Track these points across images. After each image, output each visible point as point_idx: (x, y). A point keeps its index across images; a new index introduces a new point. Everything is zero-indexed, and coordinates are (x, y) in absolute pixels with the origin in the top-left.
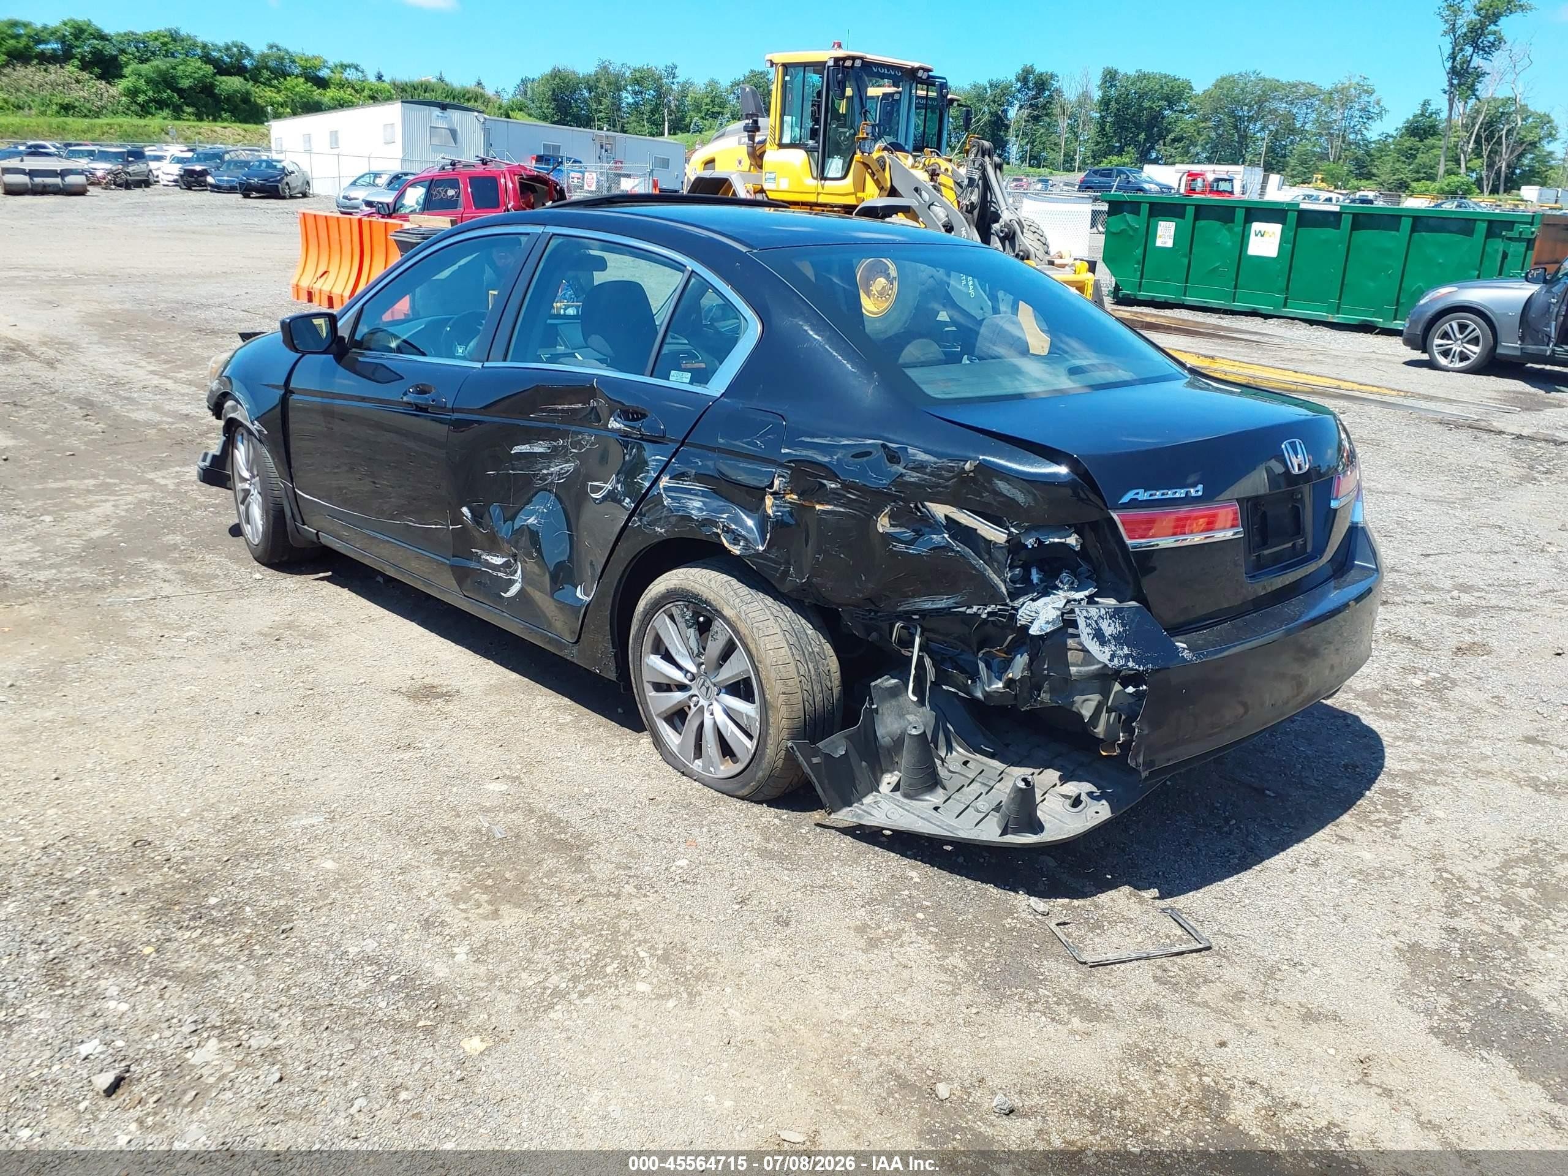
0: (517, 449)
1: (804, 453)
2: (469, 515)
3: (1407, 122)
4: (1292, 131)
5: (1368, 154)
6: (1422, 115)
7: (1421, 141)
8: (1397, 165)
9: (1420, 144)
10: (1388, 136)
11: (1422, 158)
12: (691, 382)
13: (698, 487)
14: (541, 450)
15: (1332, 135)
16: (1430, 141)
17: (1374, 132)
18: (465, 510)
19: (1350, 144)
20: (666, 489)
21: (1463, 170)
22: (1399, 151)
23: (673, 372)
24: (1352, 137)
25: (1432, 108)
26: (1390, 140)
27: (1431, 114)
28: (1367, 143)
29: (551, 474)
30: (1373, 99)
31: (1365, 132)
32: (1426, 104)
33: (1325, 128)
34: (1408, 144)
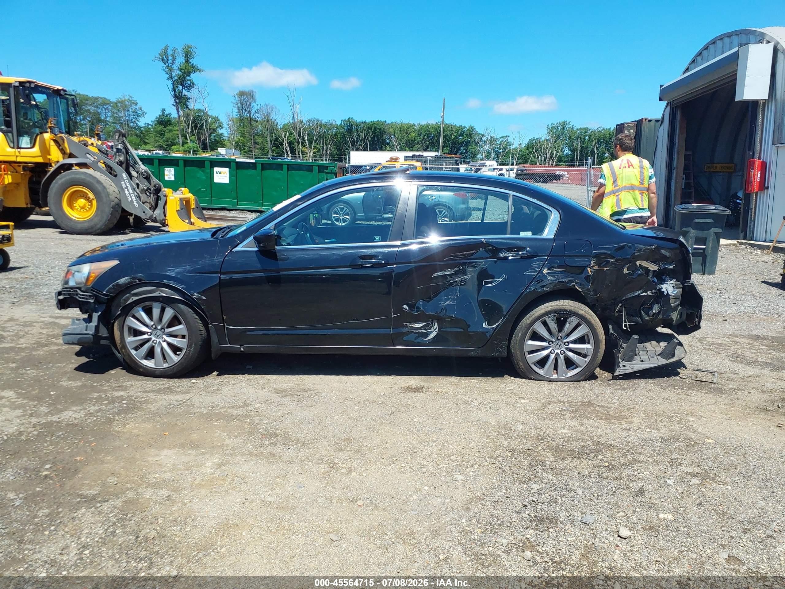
0: (435, 275)
1: (602, 251)
2: (407, 308)
3: (157, 118)
4: (100, 121)
5: (141, 132)
6: (163, 115)
7: (165, 127)
8: (157, 138)
9: (165, 129)
10: (148, 125)
11: (167, 135)
12: (532, 234)
13: (558, 270)
14: (449, 273)
15: (122, 123)
16: (169, 127)
17: (142, 122)
18: (405, 306)
19: (132, 128)
20: (547, 273)
21: (189, 141)
22: (156, 132)
23: (521, 233)
24: (132, 124)
25: (167, 112)
26: (150, 127)
27: (167, 116)
28: (140, 128)
29: (456, 281)
30: (137, 107)
31: (138, 122)
32: (163, 110)
33: (117, 120)
34: (159, 129)
